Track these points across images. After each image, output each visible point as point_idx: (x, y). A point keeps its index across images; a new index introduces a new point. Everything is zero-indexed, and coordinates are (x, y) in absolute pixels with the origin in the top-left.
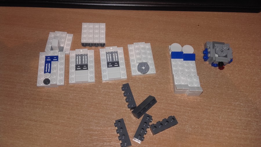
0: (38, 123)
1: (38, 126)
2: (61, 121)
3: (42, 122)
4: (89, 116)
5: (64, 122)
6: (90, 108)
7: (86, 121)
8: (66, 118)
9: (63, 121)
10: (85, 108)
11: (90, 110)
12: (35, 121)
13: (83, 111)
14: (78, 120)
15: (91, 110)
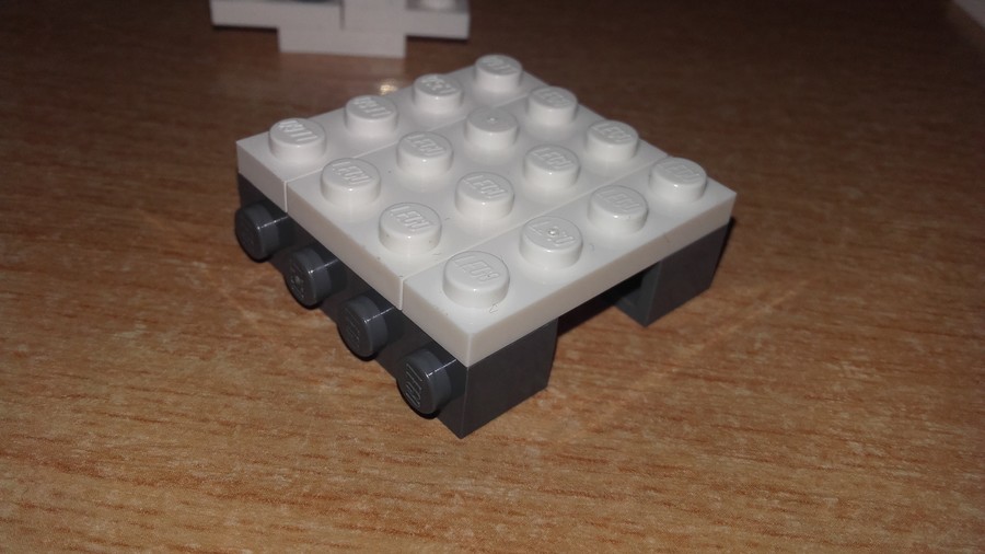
0: (113, 497)
1: (97, 528)
2: (464, 485)
3: (172, 480)
4: (856, 447)
5: (513, 495)
6: (834, 360)
7: (842, 502)
8: (535, 451)
9: (492, 489)
10: (760, 359)
11: (837, 388)
12: (66, 467)
13: (753, 385)
14: (716, 487)
15: (857, 386)
